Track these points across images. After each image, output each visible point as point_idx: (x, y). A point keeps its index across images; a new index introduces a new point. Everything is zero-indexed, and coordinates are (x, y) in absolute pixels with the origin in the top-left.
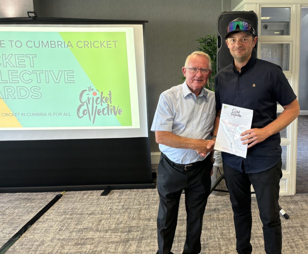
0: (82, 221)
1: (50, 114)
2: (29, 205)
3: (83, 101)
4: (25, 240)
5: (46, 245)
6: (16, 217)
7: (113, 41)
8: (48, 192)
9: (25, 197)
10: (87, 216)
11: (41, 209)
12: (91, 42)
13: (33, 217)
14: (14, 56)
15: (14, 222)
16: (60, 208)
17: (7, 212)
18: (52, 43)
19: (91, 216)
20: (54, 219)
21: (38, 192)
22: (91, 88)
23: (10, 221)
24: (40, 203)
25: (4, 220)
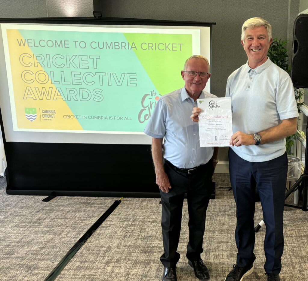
0: (145, 229)
1: (111, 118)
2: (89, 209)
3: (145, 105)
4: (91, 245)
5: (113, 251)
6: (78, 221)
7: (178, 44)
8: (106, 197)
9: (84, 201)
10: (150, 224)
11: (102, 214)
12: (155, 44)
13: (96, 222)
14: (77, 57)
15: (77, 226)
16: (121, 214)
17: (69, 215)
18: (116, 45)
19: (153, 224)
20: (117, 225)
21: (96, 196)
22: (154, 92)
23: (73, 225)
24: (100, 208)
25: (67, 224)
